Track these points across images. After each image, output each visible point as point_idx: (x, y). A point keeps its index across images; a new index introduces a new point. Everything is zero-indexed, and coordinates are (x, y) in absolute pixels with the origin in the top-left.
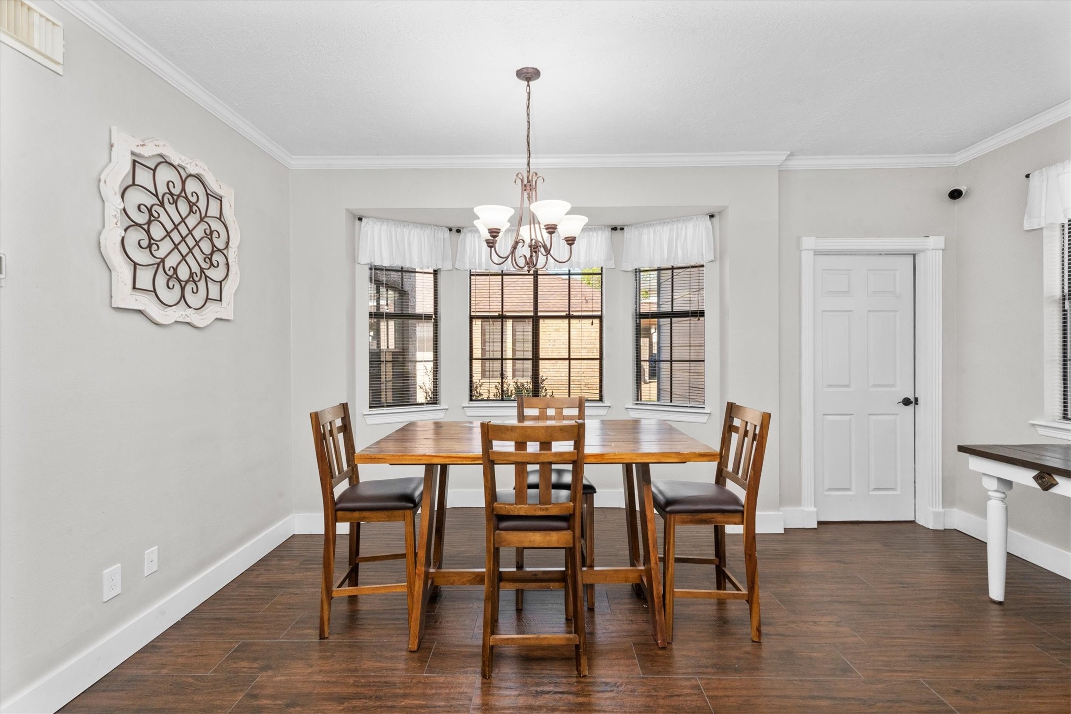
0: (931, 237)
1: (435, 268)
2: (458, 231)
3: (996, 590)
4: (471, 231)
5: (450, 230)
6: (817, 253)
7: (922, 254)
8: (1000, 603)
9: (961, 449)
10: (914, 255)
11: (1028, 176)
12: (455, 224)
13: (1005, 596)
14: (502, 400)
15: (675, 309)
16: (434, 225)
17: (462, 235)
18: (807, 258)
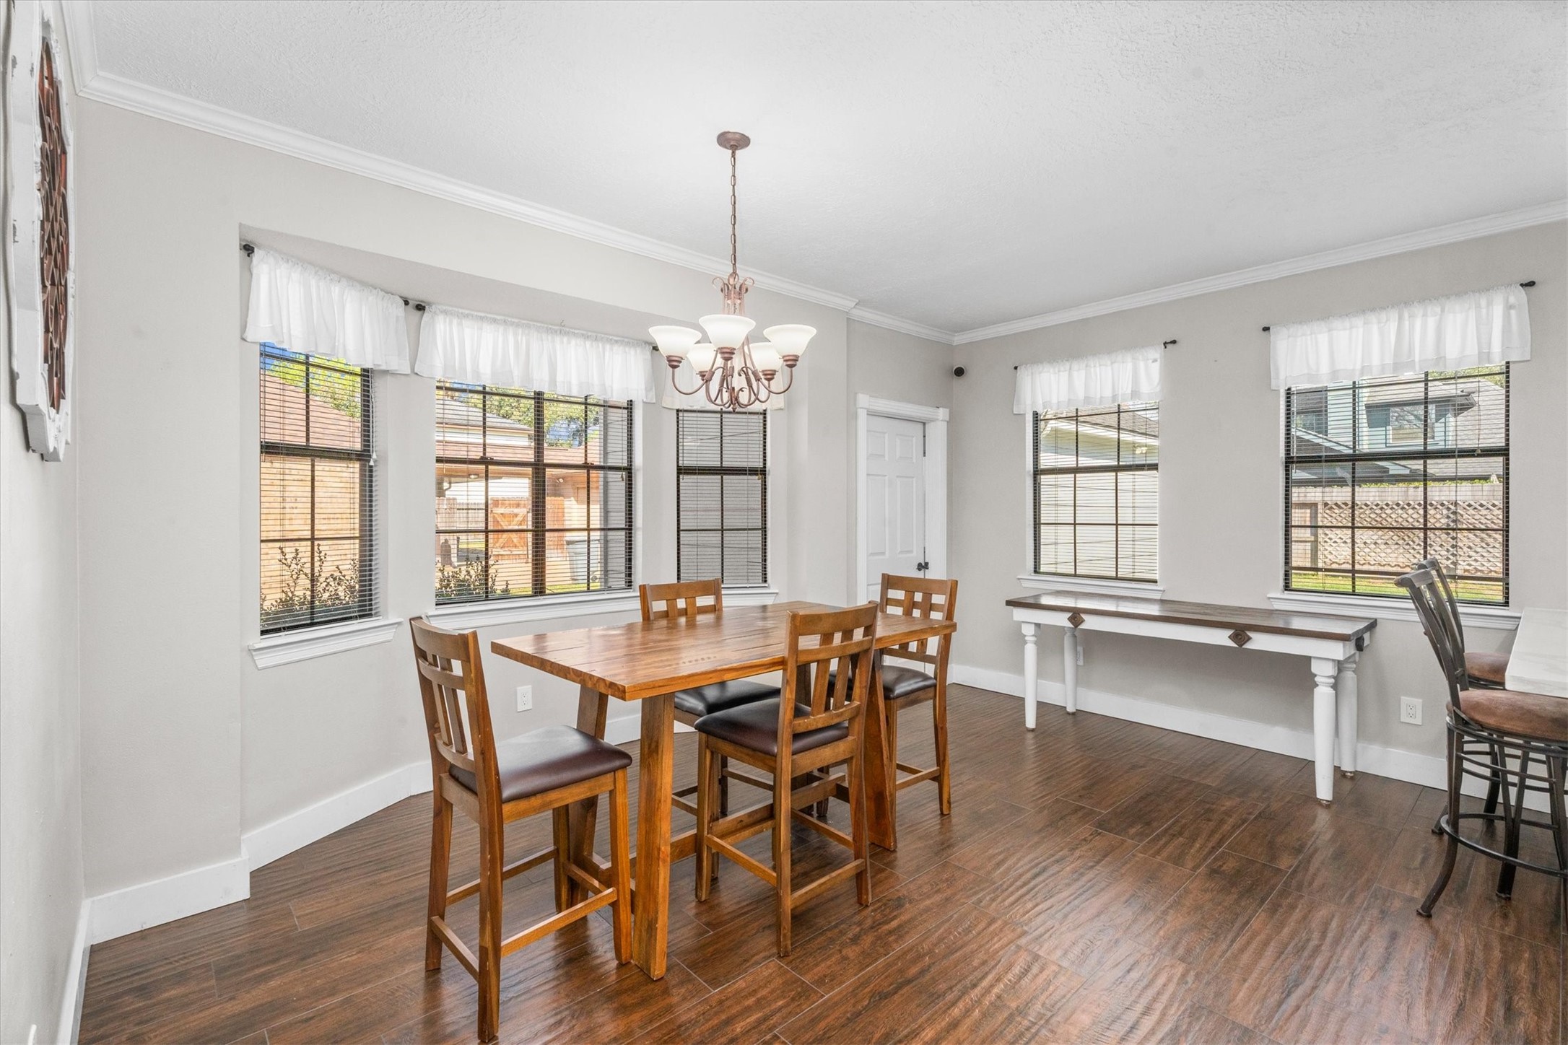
0: (941, 409)
1: (368, 366)
2: (420, 308)
3: (1031, 722)
4: (445, 312)
5: (406, 303)
6: (872, 414)
7: (932, 423)
8: (1033, 730)
9: (1009, 603)
10: (924, 424)
11: (1016, 368)
12: (416, 294)
13: (1037, 725)
14: (487, 599)
15: (725, 464)
16: (381, 290)
17: (427, 316)
18: (862, 415)
